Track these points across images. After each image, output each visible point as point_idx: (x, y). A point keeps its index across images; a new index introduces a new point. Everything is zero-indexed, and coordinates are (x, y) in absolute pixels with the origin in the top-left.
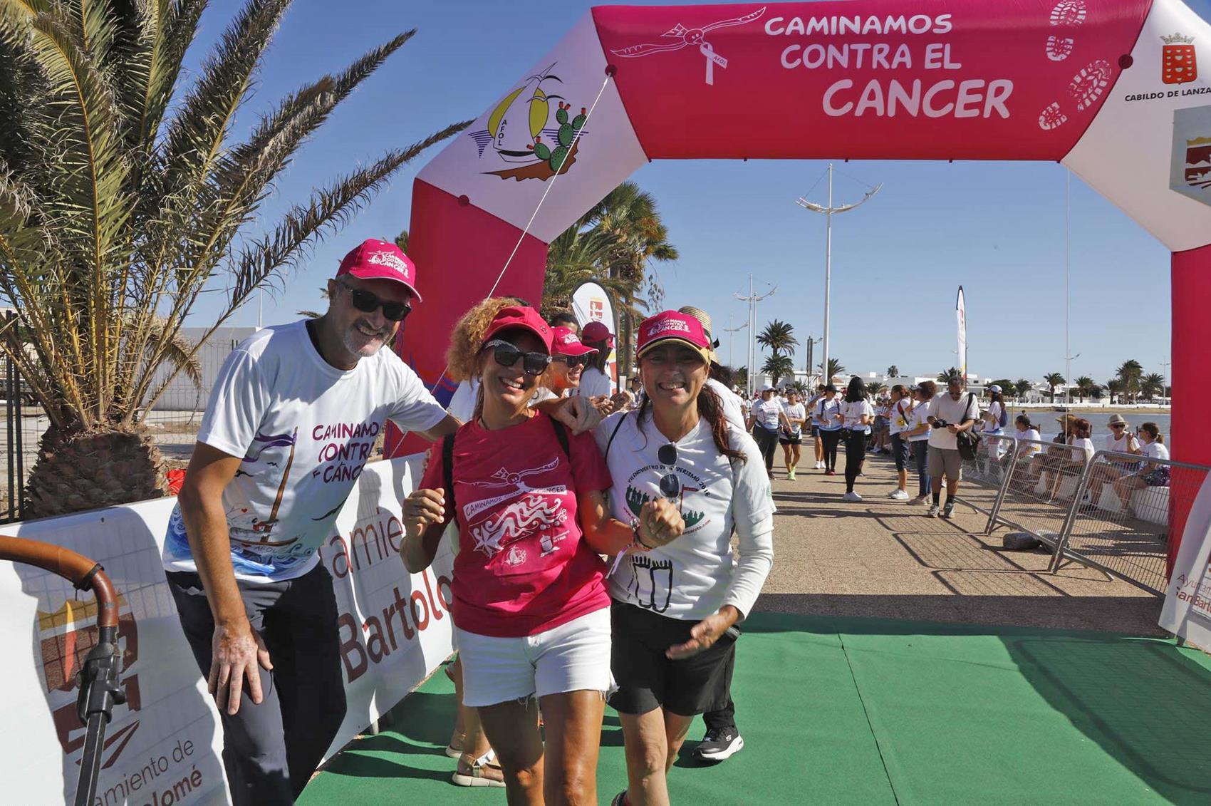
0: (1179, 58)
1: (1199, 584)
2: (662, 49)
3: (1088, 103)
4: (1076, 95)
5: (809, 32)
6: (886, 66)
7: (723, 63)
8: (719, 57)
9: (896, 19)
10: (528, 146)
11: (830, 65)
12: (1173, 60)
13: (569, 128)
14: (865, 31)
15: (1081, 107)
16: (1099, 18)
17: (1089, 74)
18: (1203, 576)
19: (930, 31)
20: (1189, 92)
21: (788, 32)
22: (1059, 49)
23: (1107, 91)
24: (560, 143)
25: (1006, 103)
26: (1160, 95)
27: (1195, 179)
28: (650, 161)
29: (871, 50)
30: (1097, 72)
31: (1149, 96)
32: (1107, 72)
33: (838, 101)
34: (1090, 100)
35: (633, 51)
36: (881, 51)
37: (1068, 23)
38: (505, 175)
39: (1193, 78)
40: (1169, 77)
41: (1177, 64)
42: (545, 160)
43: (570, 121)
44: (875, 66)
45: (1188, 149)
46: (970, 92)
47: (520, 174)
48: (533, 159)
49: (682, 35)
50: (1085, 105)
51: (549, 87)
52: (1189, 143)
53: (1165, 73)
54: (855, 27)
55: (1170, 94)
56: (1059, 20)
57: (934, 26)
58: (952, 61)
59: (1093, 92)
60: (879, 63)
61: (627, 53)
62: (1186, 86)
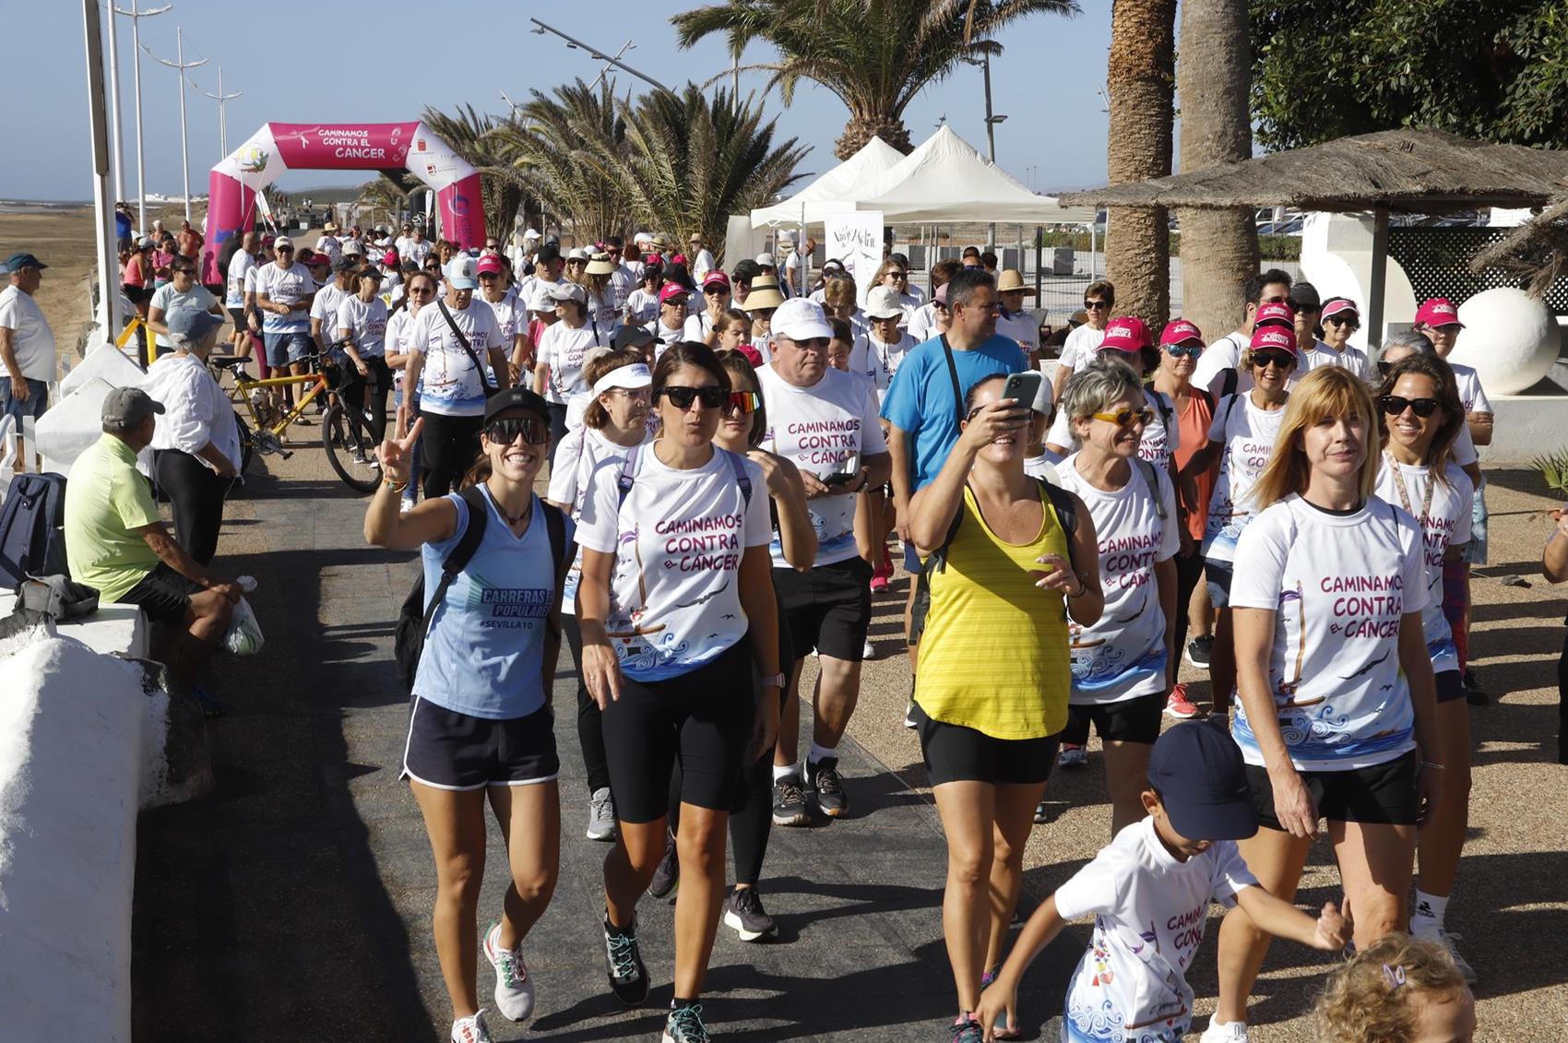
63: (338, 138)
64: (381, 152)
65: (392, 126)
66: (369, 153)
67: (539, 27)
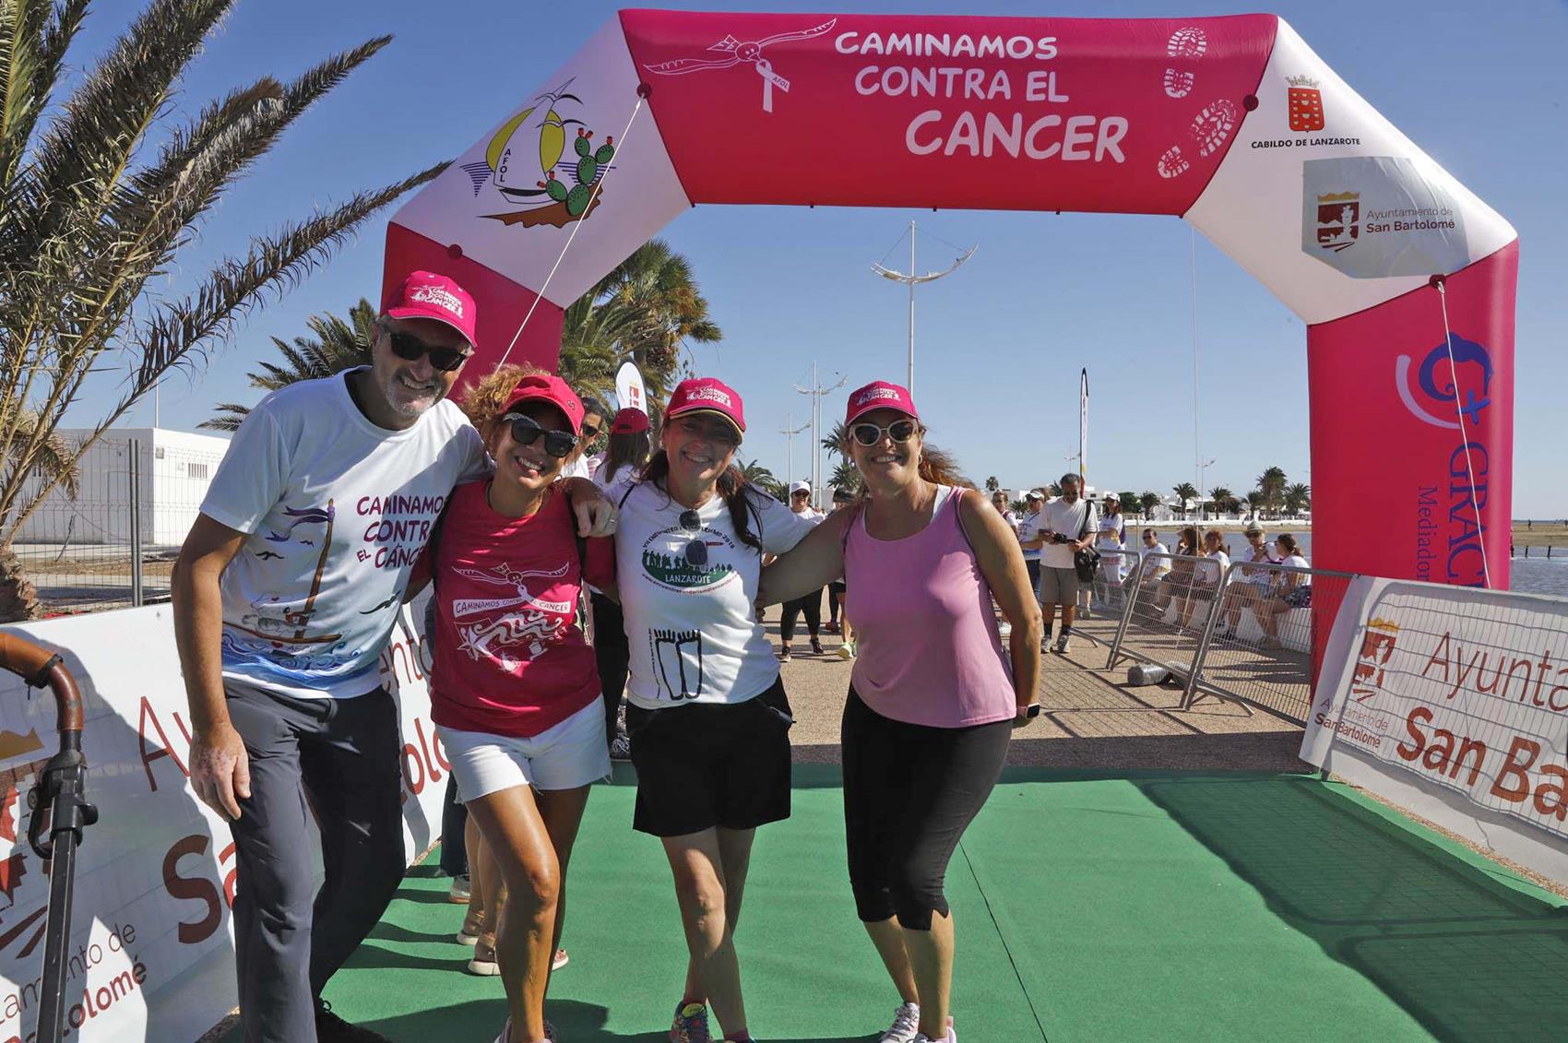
0: (1305, 103)
1: (1344, 708)
2: (709, 65)
3: (1212, 148)
4: (1198, 138)
5: (889, 51)
6: (981, 95)
7: (785, 86)
8: (779, 77)
9: (992, 40)
10: (539, 184)
11: (914, 93)
12: (1299, 105)
13: (592, 161)
14: (956, 53)
15: (1204, 153)
16: (1222, 51)
17: (1212, 115)
18: (1347, 699)
19: (1032, 57)
20: (1318, 142)
21: (864, 51)
22: (1178, 84)
23: (1232, 135)
24: (580, 181)
25: (1121, 144)
26: (1288, 143)
27: (1328, 241)
28: (693, 206)
29: (963, 76)
30: (1220, 113)
31: (1277, 144)
32: (1232, 114)
33: (924, 136)
34: (1215, 145)
35: (672, 67)
36: (974, 77)
37: (1187, 55)
38: (508, 219)
39: (1320, 127)
40: (1296, 123)
41: (1303, 109)
42: (560, 201)
43: (592, 153)
44: (967, 95)
45: (1320, 207)
46: (1080, 130)
47: (529, 219)
48: (544, 200)
49: (734, 49)
50: (1208, 151)
51: (565, 109)
52: (1320, 199)
53: (1292, 119)
54: (944, 48)
55: (1299, 143)
56: (1177, 51)
57: (1036, 49)
58: (1058, 92)
59: (1217, 136)
60: (972, 92)
61: (664, 70)
62: (1314, 135)
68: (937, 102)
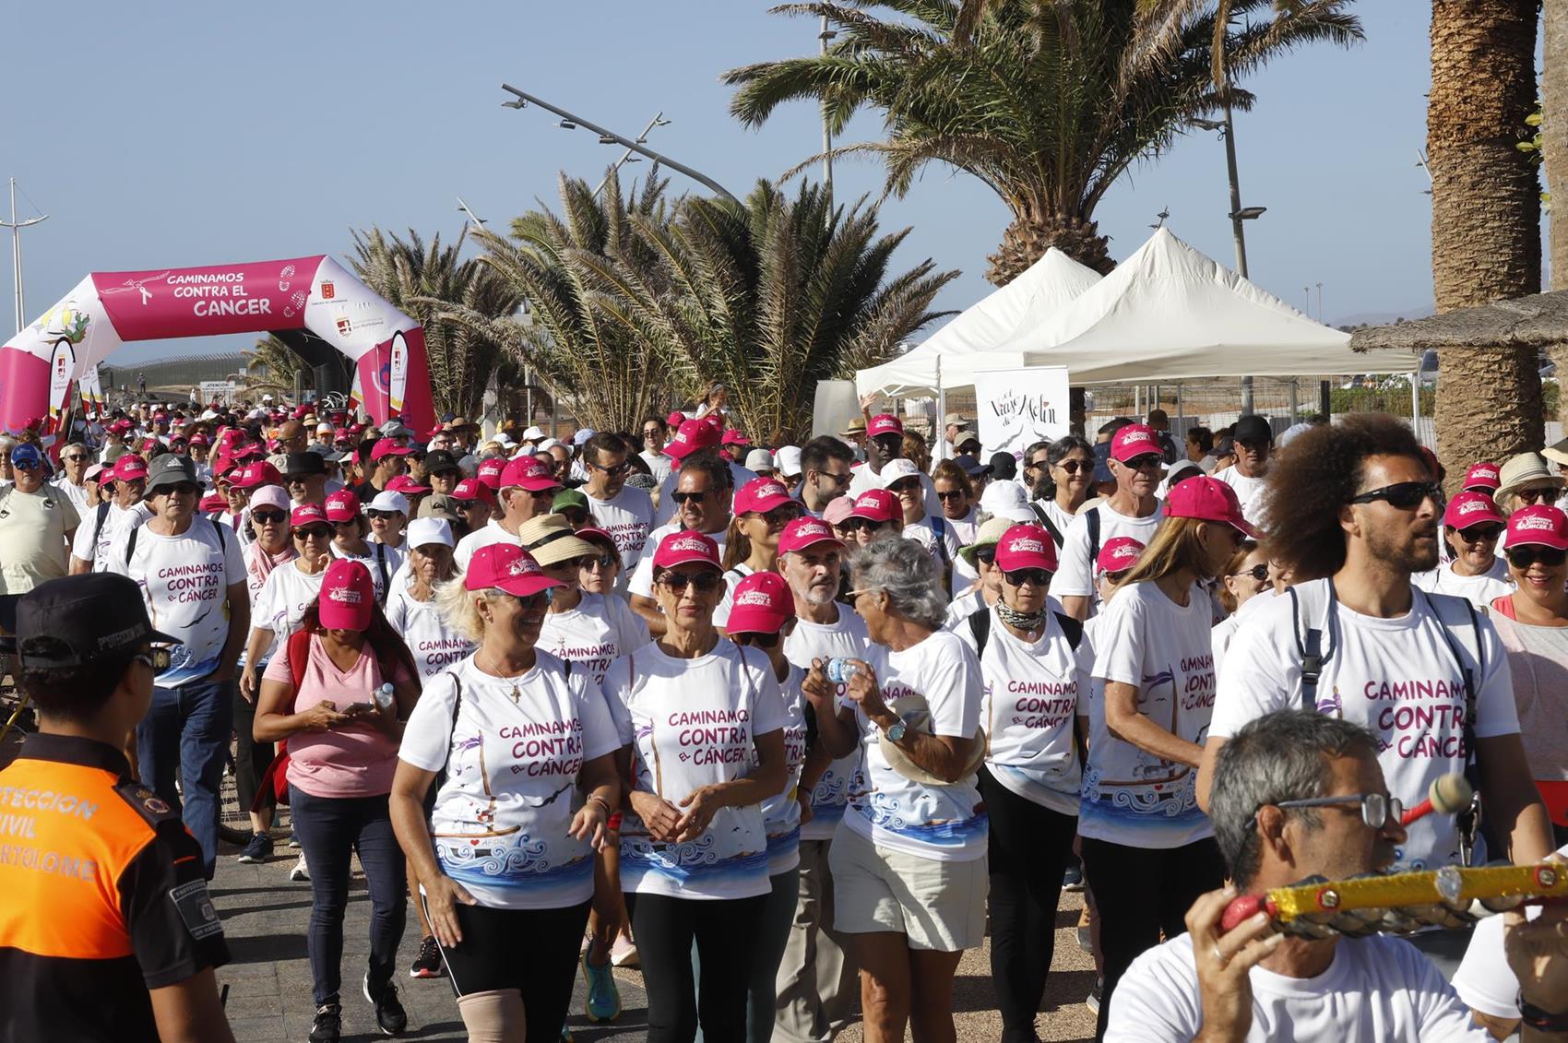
63: (198, 285)
64: (265, 305)
65: (281, 264)
66: (245, 306)
67: (516, 98)
68: (203, 298)
